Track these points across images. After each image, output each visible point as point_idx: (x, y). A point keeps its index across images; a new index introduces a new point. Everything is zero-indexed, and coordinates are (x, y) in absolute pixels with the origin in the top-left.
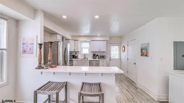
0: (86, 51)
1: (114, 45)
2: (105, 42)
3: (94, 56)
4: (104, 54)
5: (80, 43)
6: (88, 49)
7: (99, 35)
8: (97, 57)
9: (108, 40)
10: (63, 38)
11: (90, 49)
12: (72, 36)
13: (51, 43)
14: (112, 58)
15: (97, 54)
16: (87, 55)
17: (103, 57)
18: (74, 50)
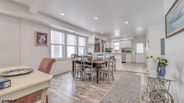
0: (117, 48)
1: (139, 43)
2: (131, 41)
3: (123, 51)
4: (131, 50)
5: (113, 43)
6: (119, 47)
7: (124, 37)
8: (125, 52)
9: (133, 40)
10: (102, 41)
11: (120, 46)
12: (108, 39)
13: (97, 44)
14: (137, 52)
15: (125, 50)
16: (118, 50)
17: (129, 52)
18: (109, 47)
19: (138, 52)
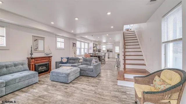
0: (104, 49)
1: (117, 46)
2: (112, 45)
3: (108, 51)
4: (112, 50)
5: (102, 46)
7: (109, 42)
11: (106, 48)
12: (98, 43)
15: (109, 50)
16: (105, 51)
17: (111, 51)
18: (100, 49)
19: (116, 52)
